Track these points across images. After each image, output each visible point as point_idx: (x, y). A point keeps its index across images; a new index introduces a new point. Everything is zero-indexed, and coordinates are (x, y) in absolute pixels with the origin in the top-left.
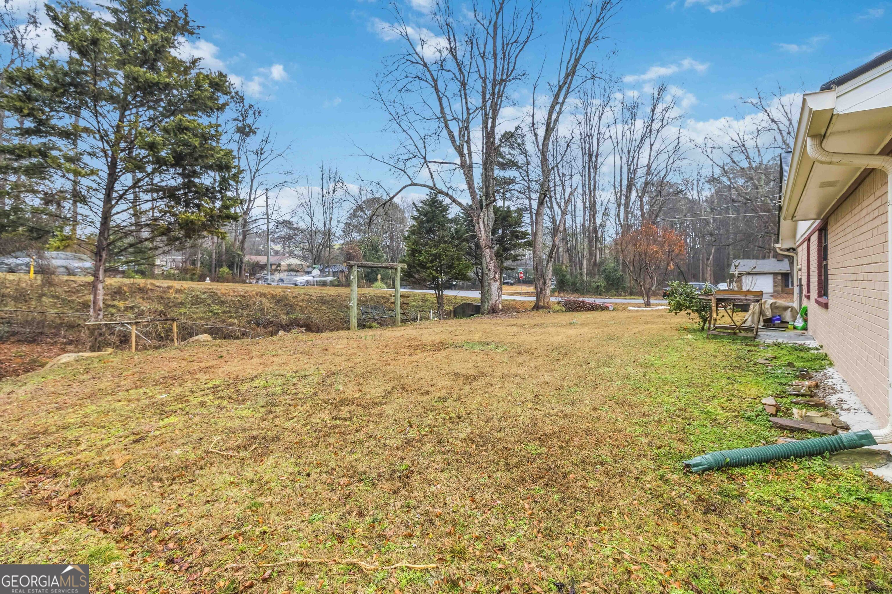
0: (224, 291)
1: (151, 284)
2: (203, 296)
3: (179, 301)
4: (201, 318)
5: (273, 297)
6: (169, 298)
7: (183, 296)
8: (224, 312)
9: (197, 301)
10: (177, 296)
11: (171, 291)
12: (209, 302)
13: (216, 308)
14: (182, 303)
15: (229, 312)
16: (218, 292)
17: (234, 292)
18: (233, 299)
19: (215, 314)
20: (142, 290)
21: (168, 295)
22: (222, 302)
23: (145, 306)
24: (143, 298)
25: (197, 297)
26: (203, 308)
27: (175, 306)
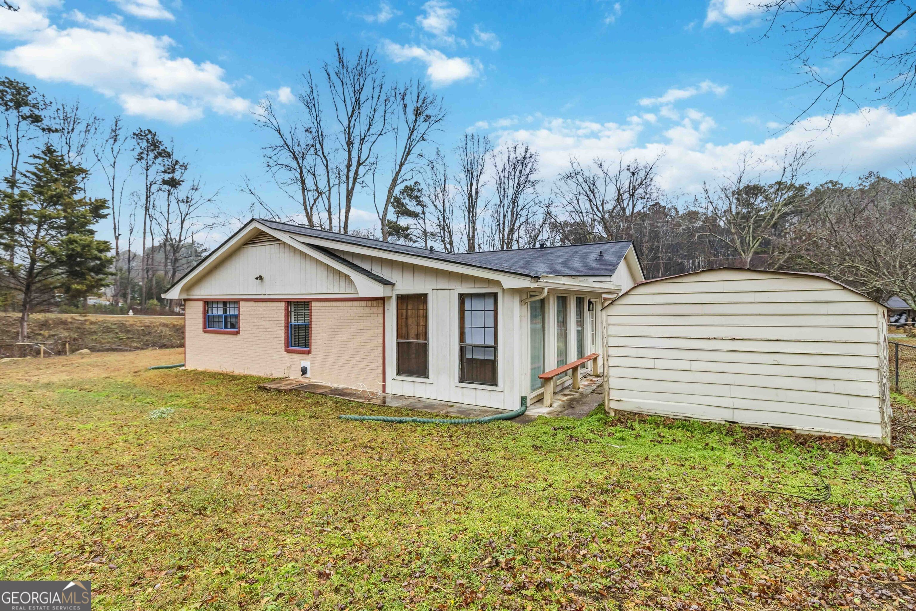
0: (131, 323)
1: (72, 318)
2: (113, 327)
3: (93, 330)
4: (108, 343)
5: (174, 326)
6: (84, 329)
7: (97, 326)
8: (128, 338)
9: (108, 330)
10: (92, 326)
11: (87, 323)
12: (117, 331)
13: (121, 335)
14: (95, 332)
15: (132, 338)
16: (127, 323)
17: (141, 323)
18: (139, 328)
19: (120, 339)
20: (64, 323)
21: (84, 326)
22: (129, 331)
23: (64, 334)
24: (64, 329)
25: (107, 327)
26: (111, 335)
27: (89, 334)
